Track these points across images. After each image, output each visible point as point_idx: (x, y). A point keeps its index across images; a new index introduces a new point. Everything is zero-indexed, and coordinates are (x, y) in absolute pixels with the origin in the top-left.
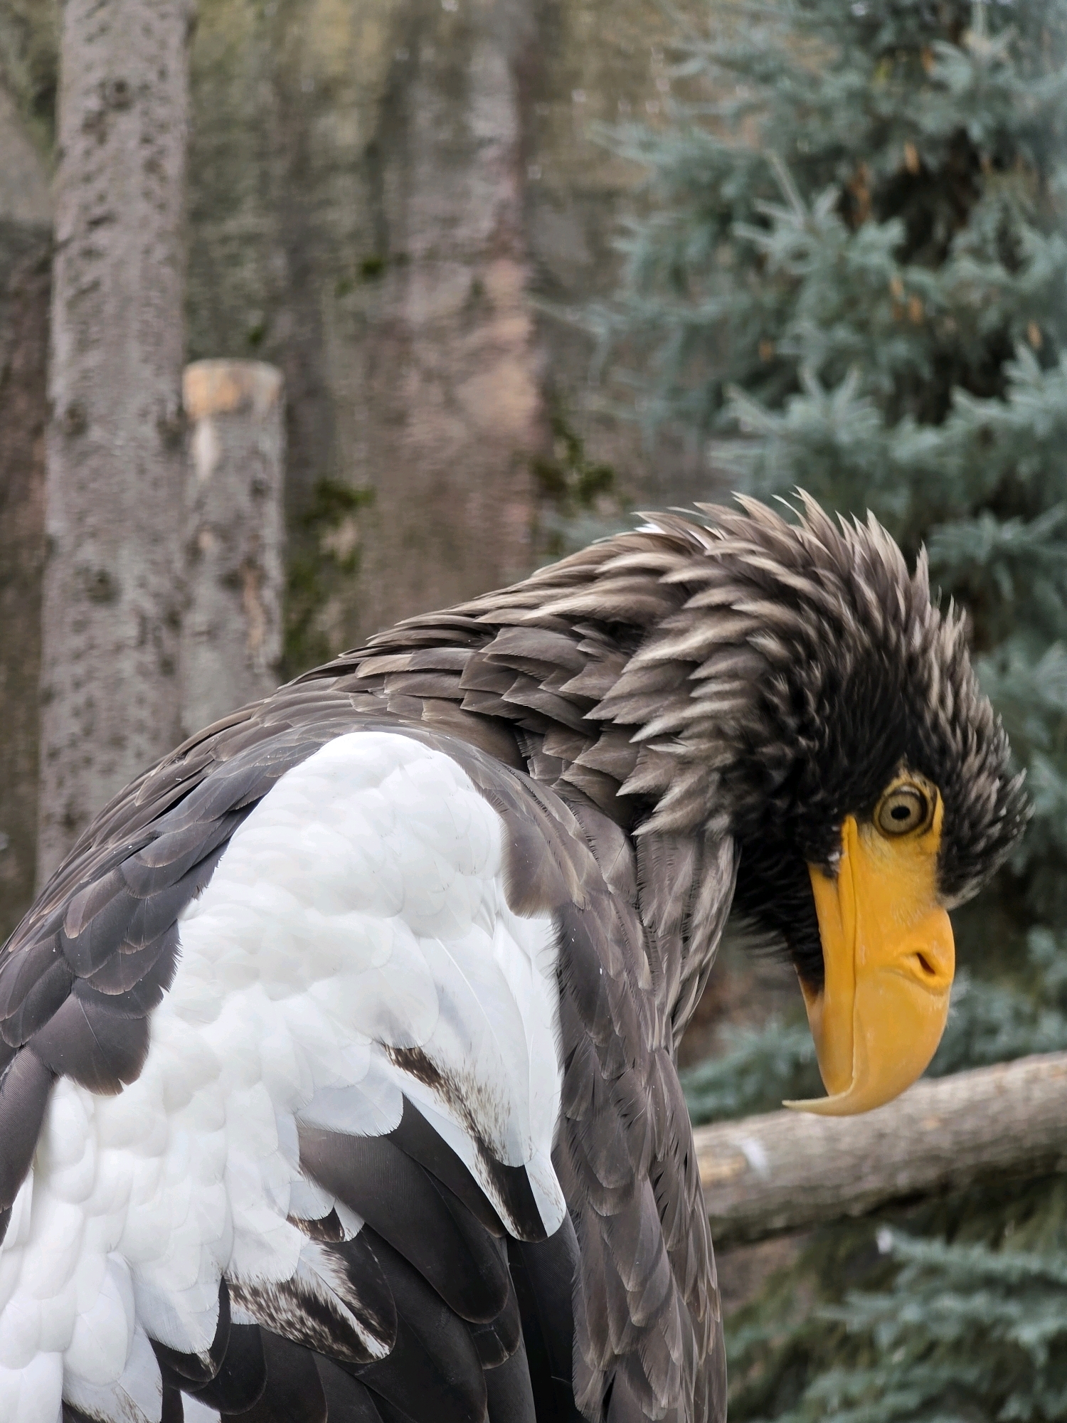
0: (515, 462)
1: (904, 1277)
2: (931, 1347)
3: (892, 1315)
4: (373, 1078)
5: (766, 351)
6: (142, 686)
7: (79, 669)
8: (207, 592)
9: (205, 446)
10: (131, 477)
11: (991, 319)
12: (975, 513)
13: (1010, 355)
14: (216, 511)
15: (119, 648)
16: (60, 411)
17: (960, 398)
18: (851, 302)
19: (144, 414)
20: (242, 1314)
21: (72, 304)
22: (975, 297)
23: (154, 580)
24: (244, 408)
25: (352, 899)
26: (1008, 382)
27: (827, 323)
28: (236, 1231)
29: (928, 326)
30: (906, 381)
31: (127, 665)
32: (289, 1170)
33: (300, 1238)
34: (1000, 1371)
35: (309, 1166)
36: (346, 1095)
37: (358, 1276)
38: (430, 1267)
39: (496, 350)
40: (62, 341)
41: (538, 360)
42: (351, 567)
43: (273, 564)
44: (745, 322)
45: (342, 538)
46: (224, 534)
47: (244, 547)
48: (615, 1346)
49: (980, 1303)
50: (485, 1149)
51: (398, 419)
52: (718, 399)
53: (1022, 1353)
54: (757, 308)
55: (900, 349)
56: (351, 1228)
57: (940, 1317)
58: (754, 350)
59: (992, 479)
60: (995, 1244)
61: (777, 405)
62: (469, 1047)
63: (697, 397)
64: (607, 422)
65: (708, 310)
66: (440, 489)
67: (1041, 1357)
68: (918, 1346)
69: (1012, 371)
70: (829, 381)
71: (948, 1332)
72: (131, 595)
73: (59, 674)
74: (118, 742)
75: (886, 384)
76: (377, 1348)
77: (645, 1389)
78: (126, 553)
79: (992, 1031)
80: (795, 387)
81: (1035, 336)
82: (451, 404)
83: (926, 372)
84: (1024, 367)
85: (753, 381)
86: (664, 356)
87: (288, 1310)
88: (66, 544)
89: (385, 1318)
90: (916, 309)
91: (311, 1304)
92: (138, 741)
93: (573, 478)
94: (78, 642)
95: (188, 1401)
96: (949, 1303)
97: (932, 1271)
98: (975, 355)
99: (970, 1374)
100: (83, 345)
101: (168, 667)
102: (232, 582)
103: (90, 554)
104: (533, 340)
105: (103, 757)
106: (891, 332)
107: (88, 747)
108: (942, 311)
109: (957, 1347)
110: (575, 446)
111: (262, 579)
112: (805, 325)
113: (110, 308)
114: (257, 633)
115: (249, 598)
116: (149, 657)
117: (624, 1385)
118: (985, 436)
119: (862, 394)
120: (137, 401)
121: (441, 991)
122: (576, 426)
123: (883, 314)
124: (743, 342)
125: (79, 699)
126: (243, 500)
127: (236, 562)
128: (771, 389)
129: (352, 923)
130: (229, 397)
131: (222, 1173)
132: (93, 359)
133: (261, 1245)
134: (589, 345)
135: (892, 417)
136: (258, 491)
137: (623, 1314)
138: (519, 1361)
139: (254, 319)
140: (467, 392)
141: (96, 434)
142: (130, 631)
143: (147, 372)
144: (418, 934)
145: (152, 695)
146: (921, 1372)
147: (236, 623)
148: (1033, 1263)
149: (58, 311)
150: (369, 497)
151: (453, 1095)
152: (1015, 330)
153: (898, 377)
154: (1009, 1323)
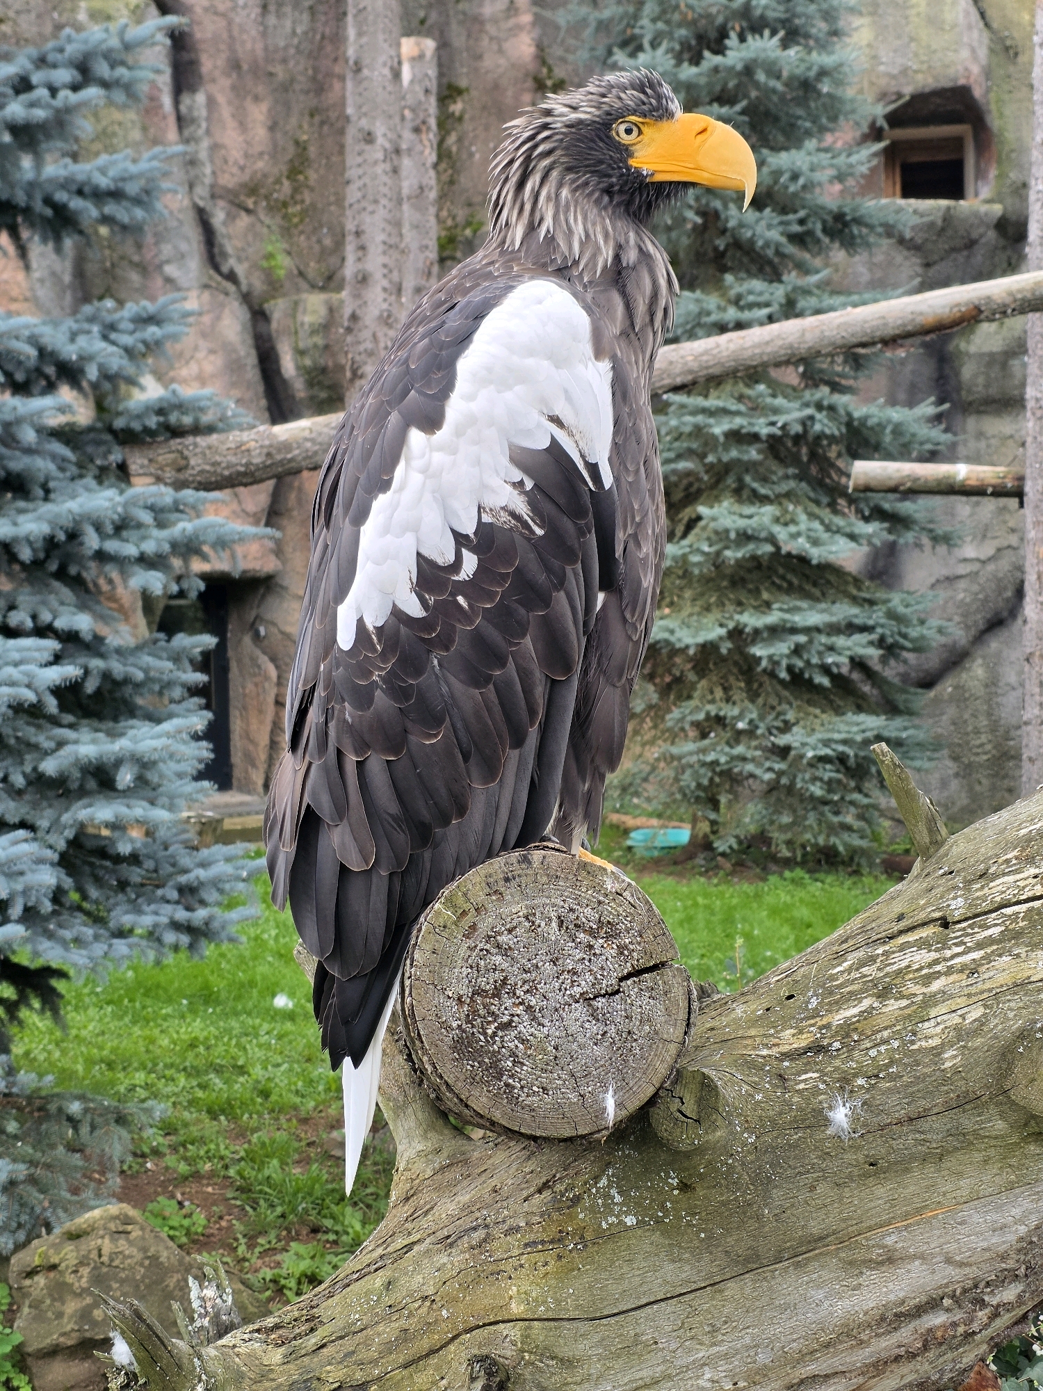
0: (527, 75)
1: (672, 409)
2: (681, 434)
3: (666, 423)
4: (539, 425)
5: (629, 32)
6: (385, 179)
7: (360, 171)
8: (408, 135)
9: (406, 73)
10: (380, 90)
11: (720, 20)
12: (710, 103)
13: (727, 37)
14: (410, 100)
15: (376, 163)
16: (351, 62)
17: (707, 54)
18: (664, 12)
19: (385, 64)
20: (486, 518)
21: (355, 16)
22: (714, 10)
23: (389, 135)
24: (421, 56)
25: (531, 352)
26: (726, 48)
27: (654, 21)
28: (484, 487)
29: (694, 22)
30: (685, 46)
31: (379, 169)
32: (505, 461)
33: (509, 488)
34: (706, 444)
35: (512, 460)
36: (528, 433)
37: (532, 504)
38: (562, 501)
39: (519, 28)
40: (351, 32)
41: (536, 33)
42: (460, 119)
43: (433, 122)
44: (621, 19)
45: (457, 107)
46: (413, 110)
47: (422, 115)
48: (630, 531)
49: (700, 419)
50: (583, 456)
51: (480, 57)
52: (610, 53)
53: (714, 437)
54: (626, 13)
55: (683, 32)
56: (529, 485)
57: (684, 424)
58: (624, 31)
59: (718, 88)
60: (706, 396)
61: (633, 55)
62: (577, 414)
63: (600, 51)
64: (563, 60)
65: (606, 14)
66: (496, 86)
67: (722, 439)
68: (675, 435)
69: (727, 42)
70: (654, 45)
71: (687, 429)
72: (380, 141)
73: (352, 173)
74: (376, 202)
75: (677, 47)
76: (539, 532)
77: (638, 545)
78: (378, 124)
79: (709, 314)
80: (640, 48)
81: (738, 28)
82: (501, 51)
83: (693, 42)
84: (732, 41)
85: (624, 44)
86: (588, 32)
87: (505, 517)
88: (354, 119)
89: (542, 520)
90: (690, 16)
91: (513, 515)
92: (384, 201)
93: (549, 83)
94: (359, 160)
95: (464, 551)
96: (689, 419)
97: (683, 406)
98: (713, 35)
99: (695, 446)
100: (360, 34)
101: (395, 171)
102: (417, 130)
103: (364, 123)
104: (534, 24)
105: (370, 208)
106: (680, 25)
107: (364, 204)
108: (701, 16)
109: (690, 434)
110: (550, 70)
111: (429, 129)
112: (645, 22)
113: (371, 18)
114: (427, 151)
115: (424, 136)
116: (388, 166)
117: (631, 545)
118: (716, 69)
119: (667, 52)
120: (382, 59)
121: (566, 391)
122: (550, 61)
123: (676, 17)
124: (621, 27)
125: (359, 183)
126: (422, 97)
127: (418, 122)
128: (630, 48)
129: (530, 362)
130: (416, 52)
131: (478, 462)
132: (364, 40)
133: (493, 491)
134: (557, 28)
135: (679, 62)
136: (427, 91)
137: (633, 518)
138: (592, 539)
139: (422, 14)
140: (507, 46)
141: (366, 72)
142: (380, 155)
143: (386, 46)
144: (557, 367)
145: (389, 182)
146: (676, 444)
147: (419, 148)
148: (720, 404)
149: (350, 19)
150: (467, 90)
151: (571, 434)
152: (730, 25)
153: (681, 44)
154: (710, 426)
